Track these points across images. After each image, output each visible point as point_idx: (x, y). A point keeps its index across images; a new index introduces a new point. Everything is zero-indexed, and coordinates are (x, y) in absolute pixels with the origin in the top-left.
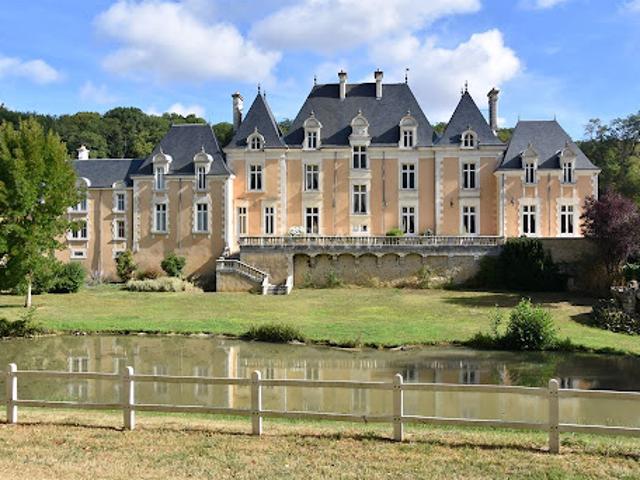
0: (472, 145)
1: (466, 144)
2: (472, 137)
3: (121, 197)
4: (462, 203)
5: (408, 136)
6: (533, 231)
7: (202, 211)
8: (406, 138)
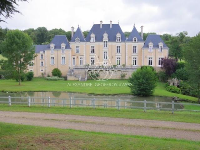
0: (136, 41)
1: (134, 41)
2: (136, 39)
3: (42, 55)
4: (133, 57)
5: (119, 39)
6: (151, 64)
7: (63, 59)
8: (118, 39)
